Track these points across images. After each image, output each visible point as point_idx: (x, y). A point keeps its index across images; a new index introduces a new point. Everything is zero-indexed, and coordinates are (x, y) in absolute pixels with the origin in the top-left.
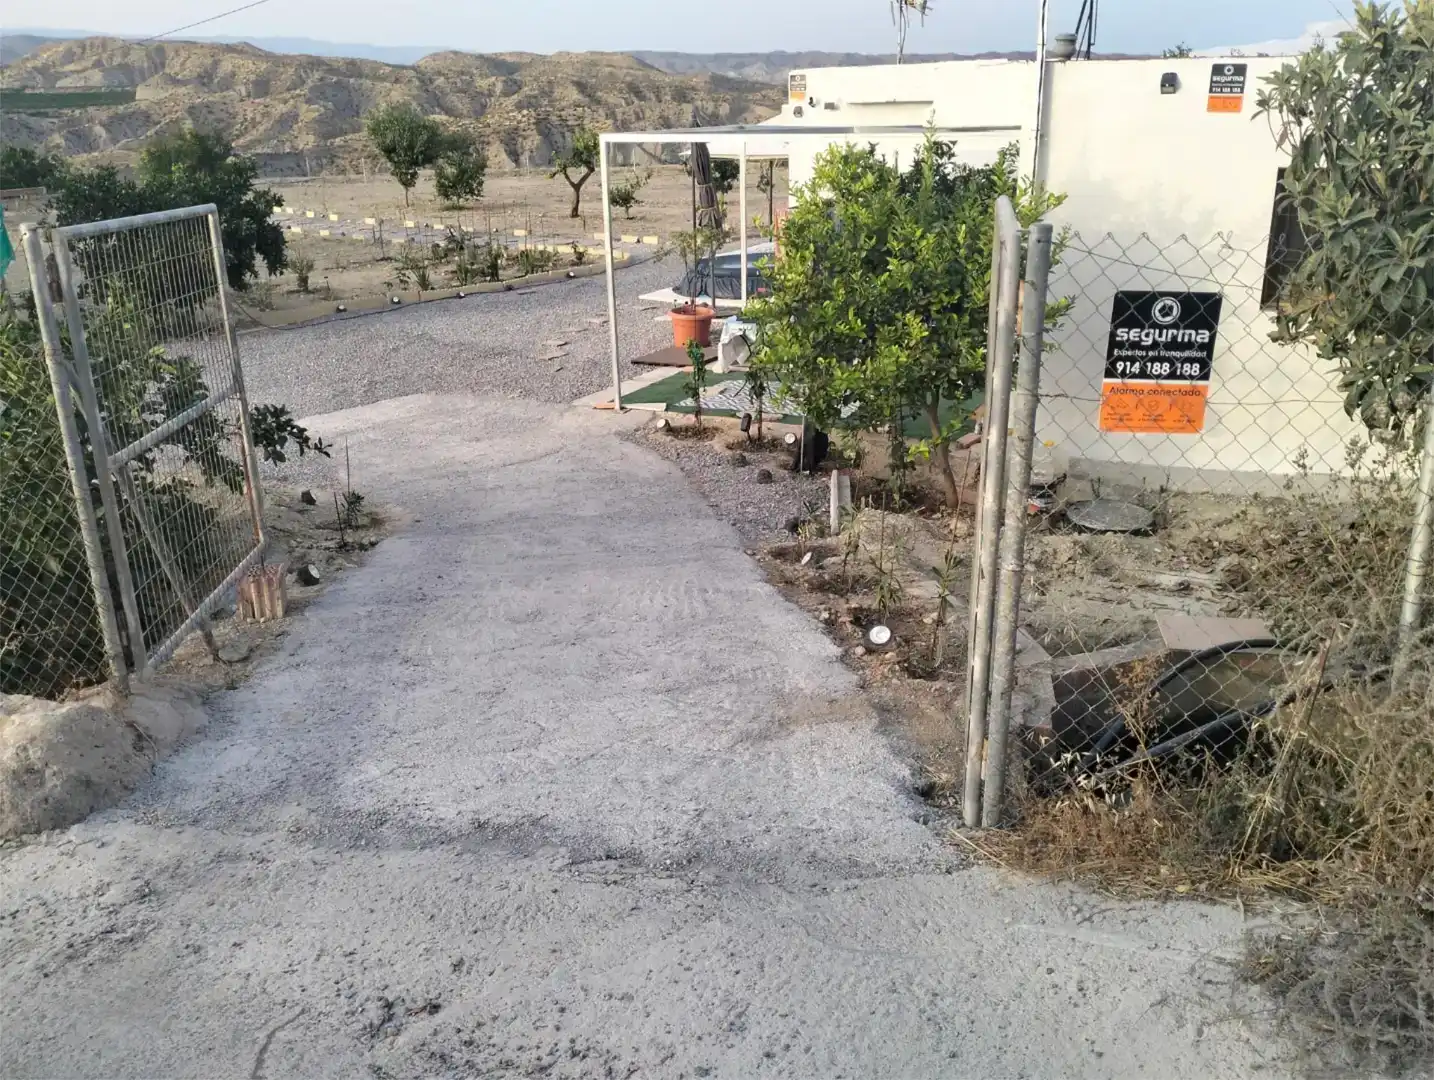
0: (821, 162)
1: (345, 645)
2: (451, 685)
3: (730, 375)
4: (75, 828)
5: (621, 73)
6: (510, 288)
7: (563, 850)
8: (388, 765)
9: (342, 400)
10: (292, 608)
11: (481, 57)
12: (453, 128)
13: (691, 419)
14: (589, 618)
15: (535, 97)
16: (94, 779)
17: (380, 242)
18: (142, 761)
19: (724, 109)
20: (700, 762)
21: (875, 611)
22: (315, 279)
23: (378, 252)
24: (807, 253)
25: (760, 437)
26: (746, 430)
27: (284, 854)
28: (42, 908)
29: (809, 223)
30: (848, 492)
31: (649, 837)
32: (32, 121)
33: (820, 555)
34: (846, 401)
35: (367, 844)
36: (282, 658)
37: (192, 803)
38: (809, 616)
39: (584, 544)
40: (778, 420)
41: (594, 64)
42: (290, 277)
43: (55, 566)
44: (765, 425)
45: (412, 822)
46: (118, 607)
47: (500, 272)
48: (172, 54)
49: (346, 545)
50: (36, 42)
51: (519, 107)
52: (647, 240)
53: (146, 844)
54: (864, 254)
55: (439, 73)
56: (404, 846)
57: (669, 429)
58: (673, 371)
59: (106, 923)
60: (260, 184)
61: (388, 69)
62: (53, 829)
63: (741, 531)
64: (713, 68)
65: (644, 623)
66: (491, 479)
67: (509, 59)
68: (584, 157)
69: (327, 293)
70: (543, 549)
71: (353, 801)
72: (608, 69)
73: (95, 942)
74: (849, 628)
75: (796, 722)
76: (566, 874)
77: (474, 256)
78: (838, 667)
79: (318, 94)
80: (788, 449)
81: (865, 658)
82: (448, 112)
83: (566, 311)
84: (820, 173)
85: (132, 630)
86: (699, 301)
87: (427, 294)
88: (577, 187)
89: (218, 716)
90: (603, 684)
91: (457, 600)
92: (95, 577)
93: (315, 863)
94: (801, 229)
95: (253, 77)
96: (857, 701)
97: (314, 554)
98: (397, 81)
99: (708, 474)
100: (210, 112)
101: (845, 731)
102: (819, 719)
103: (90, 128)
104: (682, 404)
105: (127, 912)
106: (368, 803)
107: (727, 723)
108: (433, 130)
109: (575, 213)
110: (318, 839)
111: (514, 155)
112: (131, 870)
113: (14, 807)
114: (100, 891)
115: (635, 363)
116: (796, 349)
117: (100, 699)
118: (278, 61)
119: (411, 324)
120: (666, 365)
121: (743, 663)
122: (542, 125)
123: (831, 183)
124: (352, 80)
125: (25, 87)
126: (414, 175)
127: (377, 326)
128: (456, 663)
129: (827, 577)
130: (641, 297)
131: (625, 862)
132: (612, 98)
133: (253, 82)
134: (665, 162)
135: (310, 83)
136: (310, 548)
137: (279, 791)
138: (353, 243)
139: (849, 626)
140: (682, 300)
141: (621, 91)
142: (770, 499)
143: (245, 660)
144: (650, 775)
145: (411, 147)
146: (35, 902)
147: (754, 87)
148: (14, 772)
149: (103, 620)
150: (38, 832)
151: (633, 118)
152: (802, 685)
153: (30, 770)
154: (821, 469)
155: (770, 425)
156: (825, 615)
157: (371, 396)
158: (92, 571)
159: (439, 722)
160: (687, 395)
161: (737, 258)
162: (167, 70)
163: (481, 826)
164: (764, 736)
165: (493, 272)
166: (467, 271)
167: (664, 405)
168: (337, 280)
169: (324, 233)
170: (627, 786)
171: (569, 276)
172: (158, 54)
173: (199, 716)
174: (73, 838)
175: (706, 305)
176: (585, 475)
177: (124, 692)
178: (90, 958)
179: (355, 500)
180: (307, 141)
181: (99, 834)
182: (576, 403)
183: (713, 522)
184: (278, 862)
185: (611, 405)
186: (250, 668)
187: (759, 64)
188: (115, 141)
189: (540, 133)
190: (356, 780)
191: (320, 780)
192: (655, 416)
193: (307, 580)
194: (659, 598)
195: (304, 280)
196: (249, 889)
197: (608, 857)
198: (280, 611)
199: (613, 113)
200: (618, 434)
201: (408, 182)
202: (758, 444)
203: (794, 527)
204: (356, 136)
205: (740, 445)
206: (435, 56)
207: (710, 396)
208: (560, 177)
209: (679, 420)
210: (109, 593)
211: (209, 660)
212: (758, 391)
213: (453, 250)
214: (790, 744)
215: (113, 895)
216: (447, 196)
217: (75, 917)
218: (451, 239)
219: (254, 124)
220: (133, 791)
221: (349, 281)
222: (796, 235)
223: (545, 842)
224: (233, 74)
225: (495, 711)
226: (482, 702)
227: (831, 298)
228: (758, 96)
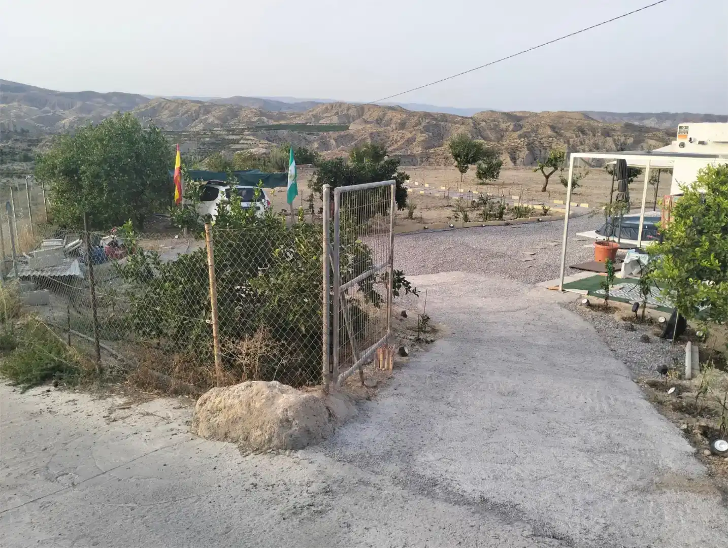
0: (702, 174)
1: (419, 389)
2: (469, 421)
3: (627, 280)
4: (300, 451)
5: (575, 122)
6: (508, 224)
7: (528, 526)
8: (438, 455)
9: (422, 270)
10: (397, 366)
11: (504, 113)
12: (486, 146)
13: (602, 301)
14: (542, 400)
15: (529, 132)
16: (311, 430)
17: (448, 198)
18: (330, 426)
19: (630, 141)
20: (607, 497)
21: (717, 430)
22: (416, 213)
23: (445, 203)
24: (688, 221)
25: (643, 316)
26: (635, 311)
27: (389, 489)
28: (284, 486)
29: (691, 205)
30: (697, 356)
31: (577, 532)
32: (308, 137)
33: (680, 390)
34: (703, 304)
35: (428, 494)
36: (390, 390)
37: (349, 452)
38: (673, 425)
39: (538, 359)
40: (655, 308)
41: (562, 117)
42: (406, 211)
43: (303, 329)
44: (647, 310)
45: (450, 489)
46: (331, 353)
47: (504, 216)
48: (367, 110)
49: (419, 339)
50: (314, 104)
51: (520, 137)
52: (582, 205)
53: (328, 466)
54: (723, 224)
55: (483, 121)
56: (446, 501)
57: (589, 304)
58: (593, 274)
59: (309, 501)
60: (400, 169)
61: (459, 118)
62: (292, 450)
63: (630, 368)
64: (626, 120)
65: (573, 410)
66: (491, 318)
67: (518, 114)
68: (553, 162)
69: (421, 220)
70: (517, 358)
71: (421, 470)
72: (568, 120)
73: (305, 509)
74: (700, 437)
75: (667, 486)
76: (530, 540)
77: (492, 208)
78: (693, 460)
79: (426, 129)
80: (660, 325)
81: (711, 457)
82: (484, 139)
83: (536, 237)
84: (700, 179)
85: (335, 365)
86: (611, 238)
87: (468, 224)
88: (547, 177)
89: (362, 412)
90: (549, 438)
91: (473, 377)
92: (325, 338)
93: (403, 497)
94: (686, 208)
95: (399, 121)
96: (707, 483)
97: (406, 341)
98: (463, 124)
99: (610, 333)
100: (379, 136)
101: (699, 500)
102: (680, 488)
103: (329, 141)
104: (597, 292)
105: (319, 498)
106: (428, 473)
107: (625, 478)
108: (479, 147)
109: (544, 190)
110: (405, 487)
111: (514, 160)
112: (322, 478)
113: (279, 436)
114: (309, 484)
115: (572, 268)
116: (676, 272)
117: (316, 392)
118: (411, 114)
119: (458, 238)
120: (589, 271)
121: (631, 444)
122: (531, 147)
123: (708, 185)
124: (442, 123)
125: (307, 123)
126: (467, 168)
127: (441, 238)
128: (471, 409)
129: (684, 404)
130: (577, 234)
131: (564, 542)
132: (568, 134)
133: (399, 124)
134: (593, 166)
135: (423, 124)
136: (404, 338)
137: (387, 456)
138: (434, 198)
139: (700, 436)
140: (601, 238)
141: (574, 131)
142: (648, 352)
143: (375, 387)
144: (578, 497)
145: (467, 155)
146: (281, 482)
147: (648, 130)
148: (281, 420)
149: (324, 358)
150: (286, 449)
151: (579, 143)
152: (671, 465)
153: (287, 420)
154: (680, 340)
155: (650, 310)
156: (685, 426)
157: (435, 270)
158: (324, 335)
159: (464, 439)
160: (602, 288)
161: (638, 218)
162: (364, 117)
163: (485, 501)
164: (645, 491)
165: (500, 216)
166: (487, 215)
167: (587, 292)
168: (426, 215)
169: (422, 192)
170: (564, 499)
171: (538, 220)
172: (361, 109)
173: (355, 410)
174: (299, 456)
175: (614, 241)
176: (540, 323)
177: (326, 392)
178: (302, 516)
179: (426, 319)
180: (417, 150)
181: (310, 457)
182: (537, 284)
183: (614, 360)
184: (386, 492)
185: (556, 288)
186: (377, 391)
187: (653, 119)
188: (338, 146)
189: (528, 150)
190: (423, 459)
191: (407, 455)
192: (581, 297)
193: (403, 353)
194: (582, 398)
195: (411, 213)
196: (373, 502)
197: (554, 537)
198: (391, 367)
199: (568, 141)
200: (559, 303)
201: (463, 171)
202: (641, 320)
203: (664, 371)
204: (440, 148)
205: (631, 319)
206: (482, 113)
207: (614, 290)
208: (540, 171)
209: (595, 300)
210: (328, 346)
211: (360, 384)
212: (646, 291)
213: (481, 204)
214: (663, 499)
215: (314, 488)
216: (480, 178)
217: (298, 494)
218: (481, 198)
219: (396, 142)
220: (325, 439)
221: (431, 215)
222: (683, 211)
223: (519, 520)
224: (391, 120)
225: (491, 440)
226: (485, 434)
227: (701, 246)
228: (650, 134)
